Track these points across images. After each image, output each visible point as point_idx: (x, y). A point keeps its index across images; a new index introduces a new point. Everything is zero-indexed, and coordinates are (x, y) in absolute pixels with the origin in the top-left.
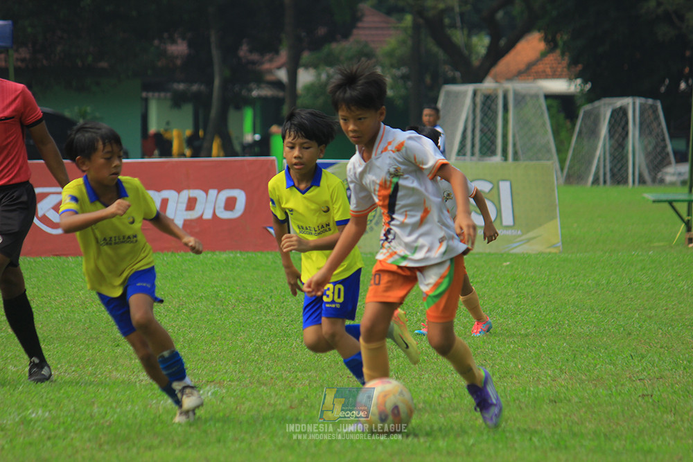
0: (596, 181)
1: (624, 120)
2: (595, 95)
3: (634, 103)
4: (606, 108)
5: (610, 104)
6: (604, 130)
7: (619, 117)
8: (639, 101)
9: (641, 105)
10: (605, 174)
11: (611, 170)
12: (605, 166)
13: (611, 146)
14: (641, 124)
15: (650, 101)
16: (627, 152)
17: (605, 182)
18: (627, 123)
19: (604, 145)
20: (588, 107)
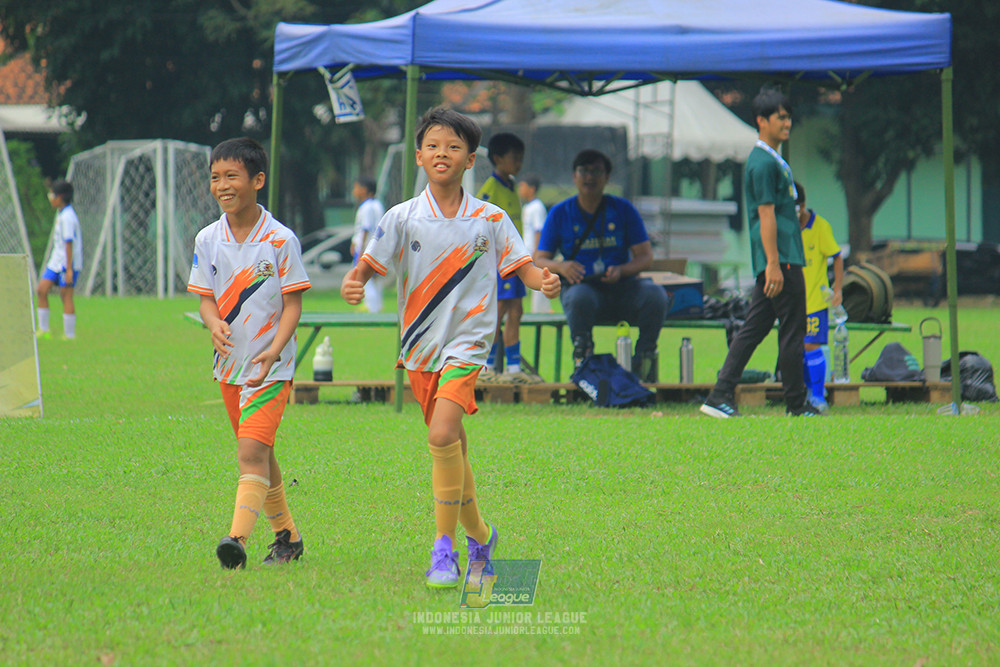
0: (98, 288)
1: (147, 179)
2: (93, 135)
3: (165, 150)
4: (116, 157)
5: (123, 151)
6: (113, 196)
7: (140, 175)
8: (174, 145)
9: (178, 152)
10: (115, 275)
11: (126, 269)
12: (114, 261)
13: (128, 226)
14: (178, 187)
15: (193, 147)
16: (155, 236)
17: (115, 289)
18: (153, 185)
19: (113, 226)
20: (83, 156)
